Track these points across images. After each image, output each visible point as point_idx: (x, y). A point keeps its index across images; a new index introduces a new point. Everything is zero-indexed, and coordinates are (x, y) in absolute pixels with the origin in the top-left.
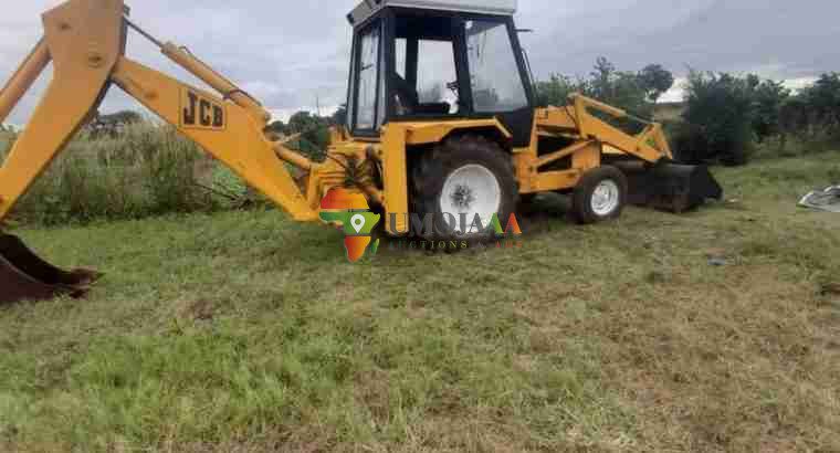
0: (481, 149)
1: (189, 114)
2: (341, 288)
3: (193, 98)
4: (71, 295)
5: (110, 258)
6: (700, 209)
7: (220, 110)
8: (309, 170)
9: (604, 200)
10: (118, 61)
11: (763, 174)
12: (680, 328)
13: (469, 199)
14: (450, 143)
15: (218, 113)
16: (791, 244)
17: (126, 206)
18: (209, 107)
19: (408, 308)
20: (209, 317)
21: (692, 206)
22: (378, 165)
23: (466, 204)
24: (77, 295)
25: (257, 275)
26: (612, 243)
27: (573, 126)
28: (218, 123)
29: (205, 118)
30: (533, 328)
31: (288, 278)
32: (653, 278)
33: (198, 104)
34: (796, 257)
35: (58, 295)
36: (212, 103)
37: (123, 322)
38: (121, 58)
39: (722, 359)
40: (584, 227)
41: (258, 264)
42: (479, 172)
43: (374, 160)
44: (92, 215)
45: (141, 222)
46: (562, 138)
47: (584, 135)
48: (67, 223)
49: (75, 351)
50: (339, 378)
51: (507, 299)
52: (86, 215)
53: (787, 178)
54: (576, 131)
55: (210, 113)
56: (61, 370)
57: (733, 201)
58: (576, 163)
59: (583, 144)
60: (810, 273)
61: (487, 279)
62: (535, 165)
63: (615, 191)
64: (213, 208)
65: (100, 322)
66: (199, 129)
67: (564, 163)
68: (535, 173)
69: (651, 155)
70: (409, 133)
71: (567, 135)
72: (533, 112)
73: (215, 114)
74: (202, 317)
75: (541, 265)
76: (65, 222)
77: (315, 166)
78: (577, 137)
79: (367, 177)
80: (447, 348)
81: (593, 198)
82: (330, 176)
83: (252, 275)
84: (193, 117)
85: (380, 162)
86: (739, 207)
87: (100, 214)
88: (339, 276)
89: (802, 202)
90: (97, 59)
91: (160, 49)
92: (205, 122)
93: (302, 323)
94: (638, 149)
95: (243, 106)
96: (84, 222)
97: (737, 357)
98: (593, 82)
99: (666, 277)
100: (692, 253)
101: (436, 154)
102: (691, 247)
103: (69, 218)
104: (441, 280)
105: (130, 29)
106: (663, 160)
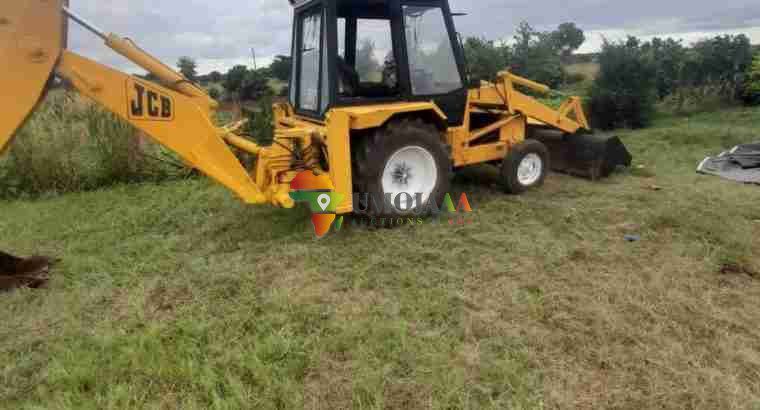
0: (418, 131)
1: (137, 106)
2: (292, 270)
3: (140, 89)
4: (30, 286)
5: (65, 237)
6: (613, 175)
7: (168, 101)
8: (257, 155)
9: (529, 171)
10: (61, 54)
11: (667, 138)
12: (603, 310)
13: (409, 176)
14: (390, 127)
15: (166, 104)
16: (694, 216)
17: (75, 178)
18: (156, 98)
19: (356, 292)
20: (169, 307)
21: (606, 173)
22: (323, 148)
23: (406, 182)
24: (36, 284)
25: (212, 259)
26: (538, 217)
27: (501, 102)
28: (166, 114)
29: (153, 109)
30: (473, 313)
31: (241, 262)
32: (577, 256)
33: (145, 96)
34: (699, 232)
35: (18, 287)
36: (159, 95)
37: (86, 316)
38: (64, 52)
39: (641, 345)
40: (511, 197)
41: (211, 246)
42: (418, 151)
43: (319, 144)
44: (41, 187)
45: (91, 194)
46: (492, 114)
47: (511, 111)
48: (17, 197)
49: (41, 351)
50: (300, 377)
51: (447, 280)
52: (35, 188)
53: (687, 143)
54: (504, 107)
55: (157, 104)
56: (29, 374)
57: (641, 166)
58: (504, 136)
59: (511, 118)
60: (712, 249)
61: (427, 256)
62: (467, 140)
63: (538, 162)
64: (161, 178)
65: (64, 315)
66: (147, 120)
67: (494, 136)
68: (467, 147)
69: (570, 126)
70: (353, 119)
71: (496, 111)
72: (466, 92)
73: (163, 105)
74: (162, 308)
75: (474, 241)
76: (16, 197)
77: (263, 150)
78: (505, 112)
79: (312, 161)
80: (396, 339)
81: (519, 169)
82: (278, 159)
83: (207, 258)
84: (140, 108)
85: (325, 147)
86: (646, 175)
87: (50, 186)
88: (289, 257)
89: (699, 168)
90: (39, 54)
91: (103, 41)
92: (153, 113)
93: (259, 312)
94: (559, 122)
95: (190, 96)
96: (34, 195)
97: (653, 342)
98: (514, 45)
99: (588, 255)
100: (608, 227)
101: (377, 137)
102: (607, 221)
103: (19, 192)
104: (385, 259)
105: (70, 21)
106: (581, 131)
